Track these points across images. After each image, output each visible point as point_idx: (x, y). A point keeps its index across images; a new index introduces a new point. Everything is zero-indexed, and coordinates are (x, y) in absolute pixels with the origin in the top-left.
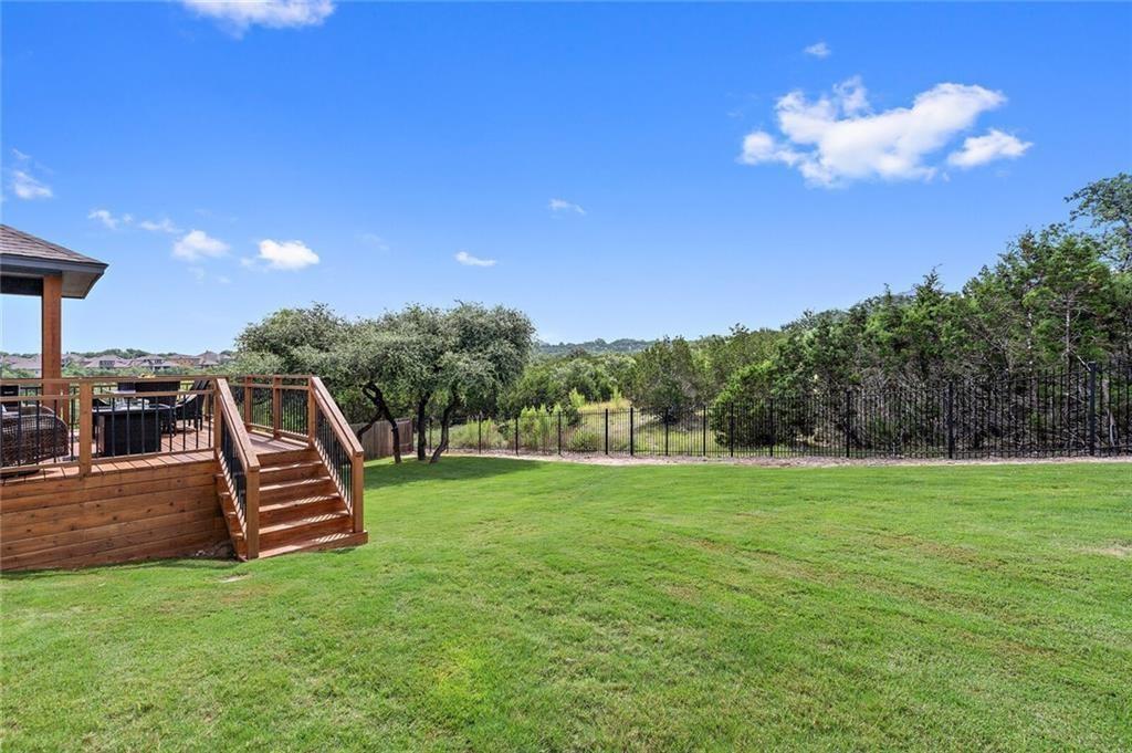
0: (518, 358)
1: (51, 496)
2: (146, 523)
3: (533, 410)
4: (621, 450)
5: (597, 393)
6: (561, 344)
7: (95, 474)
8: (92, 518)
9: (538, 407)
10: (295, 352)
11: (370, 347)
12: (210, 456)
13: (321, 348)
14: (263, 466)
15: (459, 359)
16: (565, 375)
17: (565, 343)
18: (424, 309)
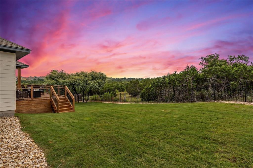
0: (103, 83)
1: (27, 103)
2: (41, 108)
3: (107, 93)
4: (123, 101)
5: (122, 90)
6: (116, 78)
7: (33, 100)
8: (33, 107)
9: (107, 92)
10: (58, 80)
11: (73, 80)
12: (50, 98)
13: (63, 79)
14: (60, 100)
15: (91, 83)
16: (115, 86)
17: (117, 78)
18: (84, 72)
